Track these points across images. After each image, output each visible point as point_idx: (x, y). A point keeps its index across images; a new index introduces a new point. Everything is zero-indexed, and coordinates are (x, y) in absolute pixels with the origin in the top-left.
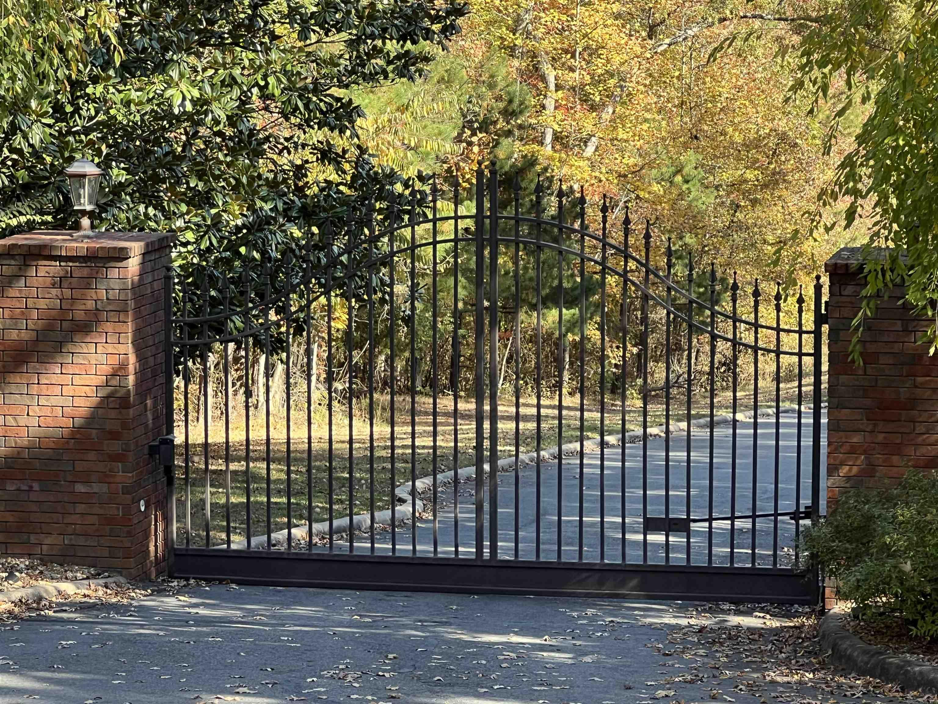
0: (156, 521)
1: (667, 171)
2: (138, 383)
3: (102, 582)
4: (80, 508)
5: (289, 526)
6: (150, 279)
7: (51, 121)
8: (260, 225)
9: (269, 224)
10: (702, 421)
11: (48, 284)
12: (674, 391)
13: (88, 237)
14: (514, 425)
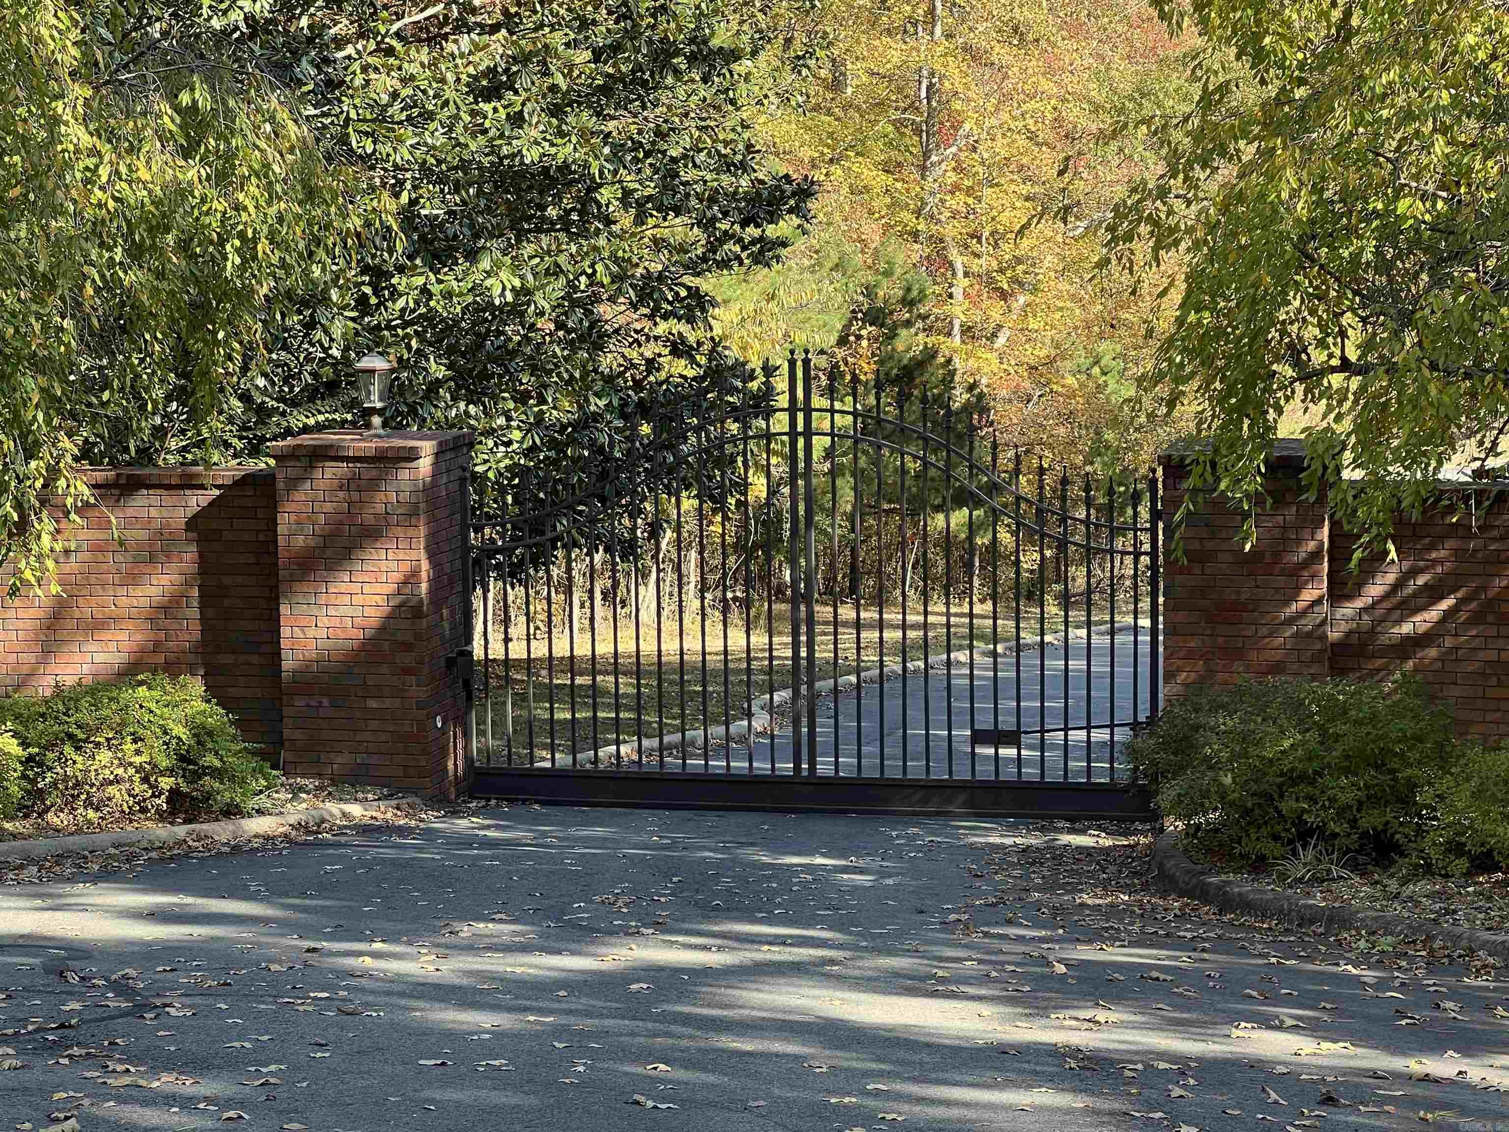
0: (455, 738)
1: (1085, 362)
2: (430, 592)
3: (394, 803)
4: (373, 725)
5: (618, 743)
6: (444, 480)
7: (354, 314)
8: (586, 422)
9: (596, 421)
10: (1103, 628)
11: (335, 487)
12: (1096, 597)
13: (379, 436)
14: (877, 634)
